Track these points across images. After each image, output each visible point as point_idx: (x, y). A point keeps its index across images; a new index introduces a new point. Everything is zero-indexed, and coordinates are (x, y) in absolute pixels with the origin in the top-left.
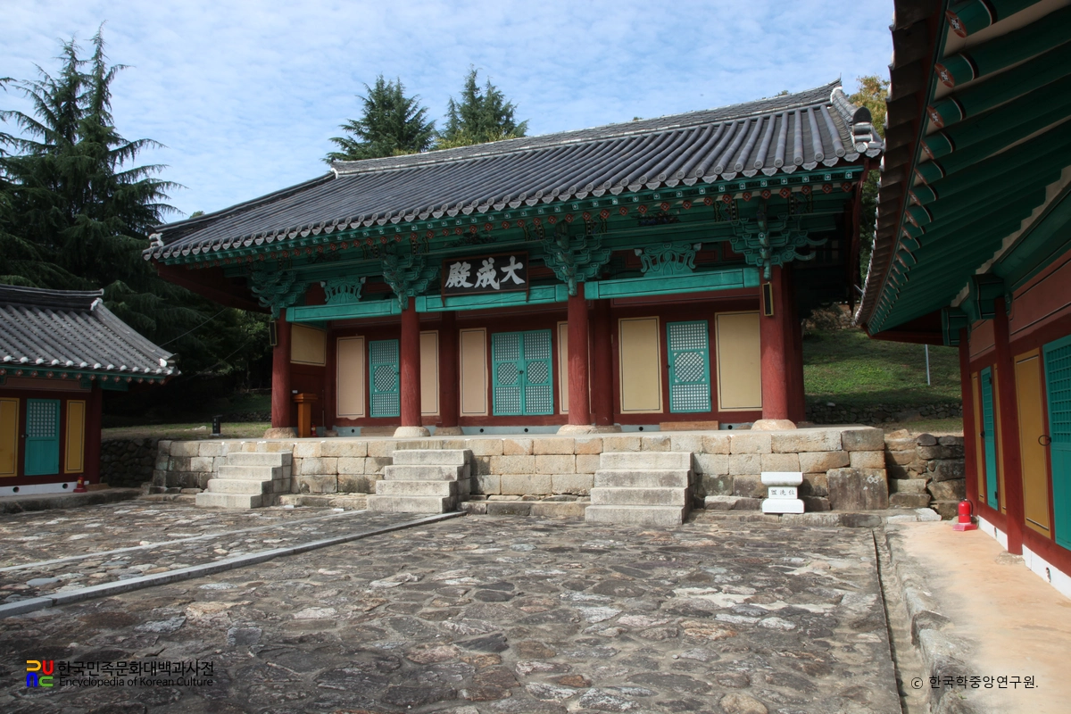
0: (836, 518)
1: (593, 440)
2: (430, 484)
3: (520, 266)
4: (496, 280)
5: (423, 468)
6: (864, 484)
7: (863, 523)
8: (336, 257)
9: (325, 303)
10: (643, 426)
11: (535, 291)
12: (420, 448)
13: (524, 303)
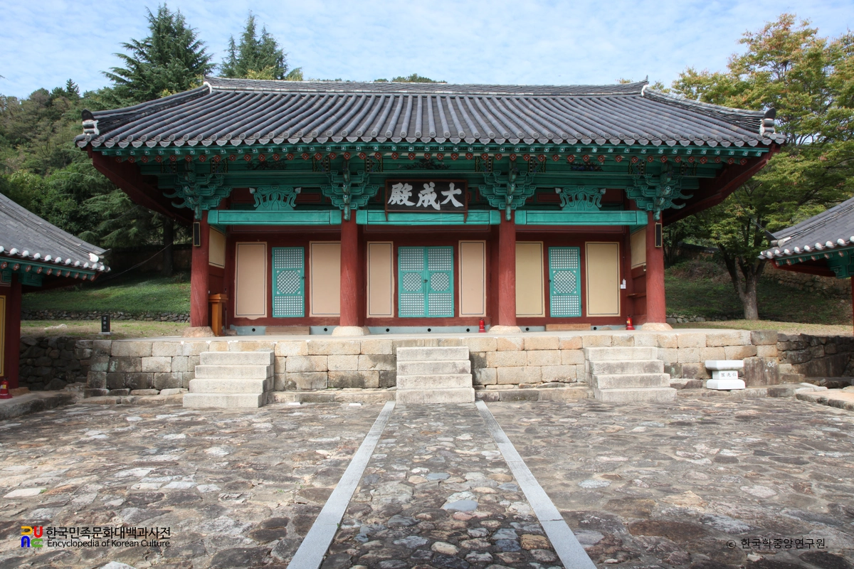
0: (766, 391)
1: (574, 338)
2: (453, 377)
3: (459, 192)
4: (436, 201)
5: (437, 363)
6: (766, 368)
7: (783, 394)
8: (281, 165)
9: (255, 209)
10: (529, 327)
11: (471, 214)
12: (416, 346)
13: (462, 223)
